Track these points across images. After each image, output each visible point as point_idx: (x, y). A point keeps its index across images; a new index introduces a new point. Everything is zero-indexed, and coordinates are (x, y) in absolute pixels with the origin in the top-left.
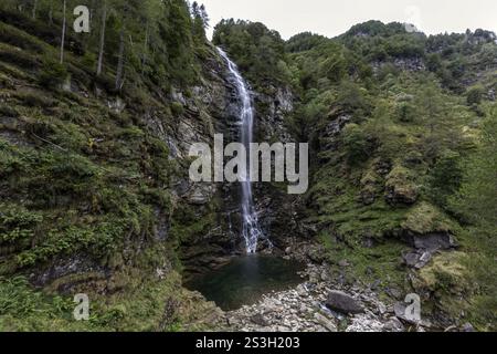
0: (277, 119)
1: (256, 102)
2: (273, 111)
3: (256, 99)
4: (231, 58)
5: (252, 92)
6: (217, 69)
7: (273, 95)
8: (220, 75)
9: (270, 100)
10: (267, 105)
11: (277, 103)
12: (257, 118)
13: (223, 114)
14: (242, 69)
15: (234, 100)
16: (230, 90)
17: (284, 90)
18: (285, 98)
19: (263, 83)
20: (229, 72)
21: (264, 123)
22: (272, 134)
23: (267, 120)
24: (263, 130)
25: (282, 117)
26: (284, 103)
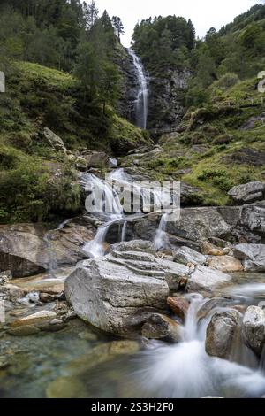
0: (171, 96)
1: (151, 84)
2: (169, 90)
4: (137, 54)
5: (149, 78)
6: (121, 65)
7: (169, 77)
8: (124, 69)
9: (166, 81)
10: (162, 86)
11: (172, 83)
12: (151, 96)
13: (124, 96)
14: (144, 61)
15: (134, 86)
16: (131, 79)
17: (180, 71)
18: (181, 78)
19: (161, 69)
20: (131, 66)
21: (160, 100)
22: (168, 108)
23: (163, 97)
24: (159, 106)
25: (175, 94)
26: (181, 82)
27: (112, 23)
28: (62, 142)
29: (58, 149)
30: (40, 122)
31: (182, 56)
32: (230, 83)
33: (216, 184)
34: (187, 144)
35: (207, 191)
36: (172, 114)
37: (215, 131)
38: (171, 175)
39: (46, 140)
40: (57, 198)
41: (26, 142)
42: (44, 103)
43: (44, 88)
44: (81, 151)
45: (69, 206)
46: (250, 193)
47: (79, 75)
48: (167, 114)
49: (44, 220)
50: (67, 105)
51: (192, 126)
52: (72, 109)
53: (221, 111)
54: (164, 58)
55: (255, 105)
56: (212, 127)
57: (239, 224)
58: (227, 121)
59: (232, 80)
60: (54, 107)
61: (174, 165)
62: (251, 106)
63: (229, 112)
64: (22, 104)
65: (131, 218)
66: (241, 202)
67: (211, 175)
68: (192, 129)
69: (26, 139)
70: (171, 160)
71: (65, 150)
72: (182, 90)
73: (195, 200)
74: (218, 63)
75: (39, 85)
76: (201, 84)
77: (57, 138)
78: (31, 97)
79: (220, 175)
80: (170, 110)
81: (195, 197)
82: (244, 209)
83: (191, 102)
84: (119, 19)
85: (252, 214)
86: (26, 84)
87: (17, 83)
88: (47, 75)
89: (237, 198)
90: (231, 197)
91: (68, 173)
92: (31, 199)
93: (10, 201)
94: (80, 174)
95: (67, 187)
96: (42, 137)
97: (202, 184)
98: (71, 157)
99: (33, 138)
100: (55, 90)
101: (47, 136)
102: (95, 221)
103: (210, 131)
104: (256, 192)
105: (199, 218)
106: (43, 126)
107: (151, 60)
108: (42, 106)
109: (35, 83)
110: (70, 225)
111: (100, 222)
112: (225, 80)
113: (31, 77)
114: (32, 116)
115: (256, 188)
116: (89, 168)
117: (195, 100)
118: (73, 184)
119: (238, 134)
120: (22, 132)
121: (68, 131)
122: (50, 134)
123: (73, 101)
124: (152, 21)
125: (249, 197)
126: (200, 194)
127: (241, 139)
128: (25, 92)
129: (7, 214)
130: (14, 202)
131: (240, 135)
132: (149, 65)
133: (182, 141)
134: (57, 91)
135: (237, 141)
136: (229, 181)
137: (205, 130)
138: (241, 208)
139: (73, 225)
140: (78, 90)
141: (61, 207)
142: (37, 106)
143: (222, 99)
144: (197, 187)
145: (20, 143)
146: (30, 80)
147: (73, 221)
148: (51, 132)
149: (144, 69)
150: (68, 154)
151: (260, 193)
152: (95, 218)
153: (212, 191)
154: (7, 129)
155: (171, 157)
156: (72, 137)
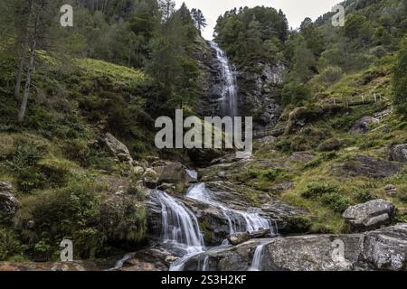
0: (264, 92)
1: (239, 80)
2: (260, 86)
3: (239, 78)
4: (221, 47)
5: (236, 73)
6: (202, 59)
7: (260, 71)
8: (206, 64)
9: (256, 76)
10: (253, 81)
11: (264, 78)
12: (240, 93)
13: (206, 94)
14: (230, 55)
15: (218, 82)
16: (214, 74)
17: (273, 65)
18: (274, 72)
19: (251, 63)
20: (214, 60)
21: (250, 97)
22: (260, 106)
23: (254, 94)
24: (249, 104)
25: (268, 90)
26: (274, 77)
27: (192, 15)
28: (127, 151)
29: (123, 159)
30: (102, 127)
31: (274, 48)
32: (333, 78)
33: (326, 203)
34: (285, 151)
35: (315, 212)
36: (266, 114)
37: (320, 134)
38: (266, 191)
39: (108, 149)
40: (115, 225)
41: (81, 152)
42: (109, 105)
43: (109, 88)
44: (150, 161)
45: (131, 235)
46: (373, 215)
47: (152, 71)
48: (260, 114)
49: (97, 256)
50: (135, 107)
51: (291, 128)
52: (142, 111)
53: (326, 110)
54: (253, 51)
55: (366, 103)
56: (316, 130)
57: (361, 258)
58: (334, 121)
59: (336, 74)
60: (119, 109)
61: (270, 177)
62: (361, 103)
63: (336, 111)
64: (81, 106)
65: (214, 251)
66: (361, 228)
67: (319, 191)
68: (291, 132)
69: (82, 148)
70: (266, 172)
71: (131, 160)
72: (276, 85)
73: (300, 226)
74: (317, 55)
75: (103, 84)
76: (299, 79)
77: (122, 146)
78: (92, 98)
79: (330, 191)
80: (263, 109)
81: (300, 221)
82: (366, 238)
83: (288, 100)
84: (199, 11)
85: (377, 245)
86: (88, 83)
87: (77, 82)
88: (113, 73)
89: (356, 222)
90: (347, 220)
91: (132, 192)
92: (83, 227)
93: (54, 229)
94: (148, 192)
95: (130, 210)
96: (102, 144)
97: (307, 203)
98: (137, 169)
99: (91, 146)
100: (122, 90)
101: (109, 144)
102: (165, 256)
103: (314, 135)
104: (380, 213)
105: (306, 251)
106: (105, 131)
107: (237, 53)
108: (105, 108)
109: (98, 81)
110: (132, 262)
111: (173, 258)
112: (327, 74)
113: (95, 75)
114: (93, 120)
115: (380, 208)
116: (160, 182)
117: (293, 97)
118: (138, 205)
119: (349, 137)
120: (78, 140)
121: (136, 137)
122: (113, 142)
123: (142, 101)
124: (237, 13)
125: (372, 220)
126: (306, 217)
127: (354, 143)
128: (85, 92)
129: (48, 246)
130: (59, 231)
131: (352, 139)
132: (236, 58)
133: (279, 147)
134: (124, 90)
135: (349, 145)
136: (343, 199)
137: (308, 132)
138: (361, 236)
139: (137, 261)
140: (150, 88)
141: (121, 237)
142: (100, 108)
143: (326, 96)
144: (302, 207)
145: (73, 154)
146: (94, 79)
147: (137, 257)
148: (114, 139)
149: (230, 63)
150: (135, 165)
151: (385, 215)
152: (165, 252)
153: (322, 212)
154: (60, 136)
155: (266, 168)
156: (141, 144)
